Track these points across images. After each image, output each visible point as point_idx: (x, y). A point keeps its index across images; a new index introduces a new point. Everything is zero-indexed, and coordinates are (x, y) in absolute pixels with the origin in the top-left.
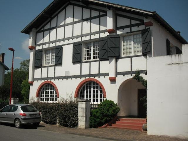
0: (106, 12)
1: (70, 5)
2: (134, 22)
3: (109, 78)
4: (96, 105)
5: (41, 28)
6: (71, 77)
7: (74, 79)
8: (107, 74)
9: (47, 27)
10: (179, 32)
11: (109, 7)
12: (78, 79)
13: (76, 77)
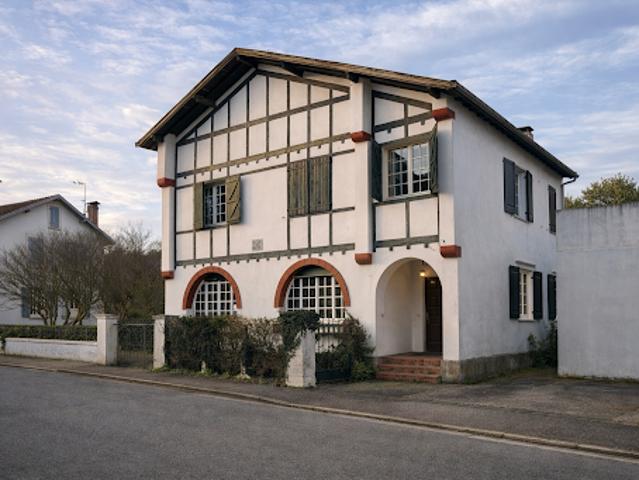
0: (347, 89)
1: (258, 76)
2: (414, 111)
3: (356, 255)
4: (334, 326)
5: (189, 134)
6: (268, 255)
7: (273, 260)
8: (352, 246)
9: (205, 129)
10: (530, 129)
11: (355, 77)
12: (284, 259)
13: (278, 254)
